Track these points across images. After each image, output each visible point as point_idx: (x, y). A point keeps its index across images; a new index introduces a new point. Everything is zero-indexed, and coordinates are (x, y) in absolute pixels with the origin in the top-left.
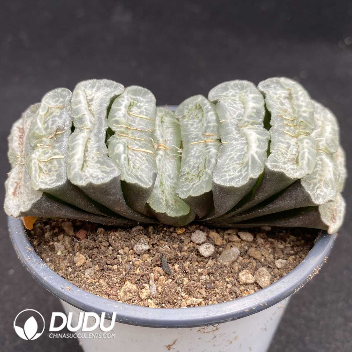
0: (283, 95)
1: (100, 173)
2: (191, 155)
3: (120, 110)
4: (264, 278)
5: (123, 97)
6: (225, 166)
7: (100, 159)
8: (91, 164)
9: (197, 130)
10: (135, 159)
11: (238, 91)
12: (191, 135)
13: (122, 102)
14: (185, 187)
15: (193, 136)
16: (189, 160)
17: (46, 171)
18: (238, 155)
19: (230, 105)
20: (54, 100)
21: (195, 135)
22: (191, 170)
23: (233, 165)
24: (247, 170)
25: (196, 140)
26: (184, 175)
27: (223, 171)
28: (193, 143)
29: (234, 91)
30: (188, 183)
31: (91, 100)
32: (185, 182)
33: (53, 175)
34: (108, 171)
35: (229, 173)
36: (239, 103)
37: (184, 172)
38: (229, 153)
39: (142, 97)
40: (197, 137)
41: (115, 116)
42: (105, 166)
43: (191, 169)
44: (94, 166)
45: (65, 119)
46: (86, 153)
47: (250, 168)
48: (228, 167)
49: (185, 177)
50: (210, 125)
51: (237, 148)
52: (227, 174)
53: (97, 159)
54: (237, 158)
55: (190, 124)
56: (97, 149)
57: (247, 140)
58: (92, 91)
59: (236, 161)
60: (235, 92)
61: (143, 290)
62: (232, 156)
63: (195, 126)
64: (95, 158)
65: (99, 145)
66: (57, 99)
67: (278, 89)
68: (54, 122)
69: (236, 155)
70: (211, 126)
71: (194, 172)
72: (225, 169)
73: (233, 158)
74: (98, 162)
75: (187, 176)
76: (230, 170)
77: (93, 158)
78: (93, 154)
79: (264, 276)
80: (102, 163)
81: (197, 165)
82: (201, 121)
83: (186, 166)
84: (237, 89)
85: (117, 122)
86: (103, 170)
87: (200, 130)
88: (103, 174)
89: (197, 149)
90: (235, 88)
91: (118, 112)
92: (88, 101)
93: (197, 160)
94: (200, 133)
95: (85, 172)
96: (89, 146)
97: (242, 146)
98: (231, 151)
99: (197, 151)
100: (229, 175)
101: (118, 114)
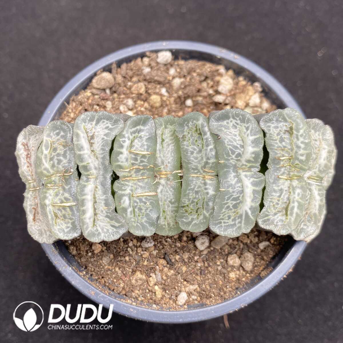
0: (285, 128)
1: (110, 227)
2: (191, 189)
3: (121, 153)
4: (248, 263)
5: (124, 136)
6: (221, 215)
7: (108, 214)
8: (101, 218)
9: (197, 161)
10: (139, 205)
11: (239, 122)
12: (191, 165)
13: (123, 144)
14: (185, 218)
15: (193, 167)
16: (189, 193)
17: (61, 216)
18: (233, 204)
19: (230, 143)
20: (55, 133)
21: (195, 166)
22: (190, 204)
23: (228, 213)
24: (240, 222)
25: (196, 171)
26: (183, 207)
27: (220, 218)
28: (192, 175)
29: (236, 121)
30: (187, 214)
31: (92, 137)
32: (185, 213)
33: (68, 222)
34: (117, 226)
35: (224, 221)
36: (239, 140)
37: (184, 203)
38: (225, 202)
39: (142, 125)
40: (196, 169)
41: (118, 161)
42: (114, 222)
43: (190, 202)
44: (104, 219)
45: (70, 159)
46: (95, 205)
47: (243, 222)
48: (224, 215)
49: (185, 208)
50: (209, 161)
51: (233, 197)
52: (222, 221)
53: (106, 214)
54: (233, 206)
55: (191, 151)
56: (105, 202)
57: (243, 187)
58: (92, 124)
59: (231, 209)
60: (236, 123)
61: (151, 278)
62: (228, 205)
63: (195, 155)
64: (104, 212)
65: (106, 198)
66: (57, 131)
67: (281, 121)
68: (59, 162)
69: (232, 203)
70: (210, 163)
71: (193, 206)
72: (221, 217)
73: (228, 207)
74: (107, 216)
75: (186, 208)
76: (225, 217)
77: (102, 211)
78: (101, 207)
79: (248, 261)
80: (111, 219)
81: (196, 200)
82: (200, 151)
83: (186, 199)
84: (238, 119)
85: (120, 167)
86: (112, 224)
87: (199, 162)
88: (112, 228)
89: (196, 183)
90: (236, 118)
91: (121, 155)
92: (90, 138)
93: (196, 196)
94: (200, 167)
95: (97, 226)
96: (97, 196)
97: (237, 194)
98: (227, 200)
99: (196, 185)
100: (224, 223)
101: (121, 158)
